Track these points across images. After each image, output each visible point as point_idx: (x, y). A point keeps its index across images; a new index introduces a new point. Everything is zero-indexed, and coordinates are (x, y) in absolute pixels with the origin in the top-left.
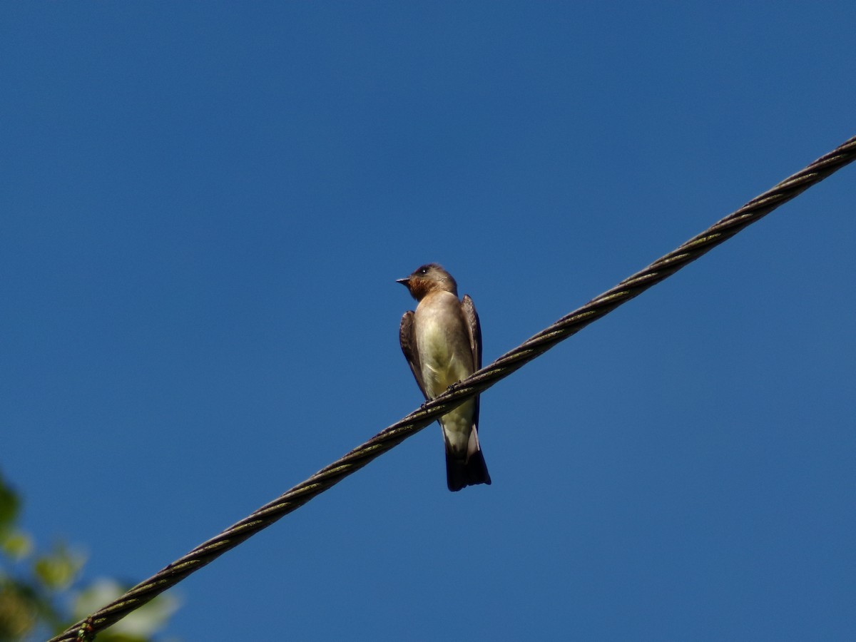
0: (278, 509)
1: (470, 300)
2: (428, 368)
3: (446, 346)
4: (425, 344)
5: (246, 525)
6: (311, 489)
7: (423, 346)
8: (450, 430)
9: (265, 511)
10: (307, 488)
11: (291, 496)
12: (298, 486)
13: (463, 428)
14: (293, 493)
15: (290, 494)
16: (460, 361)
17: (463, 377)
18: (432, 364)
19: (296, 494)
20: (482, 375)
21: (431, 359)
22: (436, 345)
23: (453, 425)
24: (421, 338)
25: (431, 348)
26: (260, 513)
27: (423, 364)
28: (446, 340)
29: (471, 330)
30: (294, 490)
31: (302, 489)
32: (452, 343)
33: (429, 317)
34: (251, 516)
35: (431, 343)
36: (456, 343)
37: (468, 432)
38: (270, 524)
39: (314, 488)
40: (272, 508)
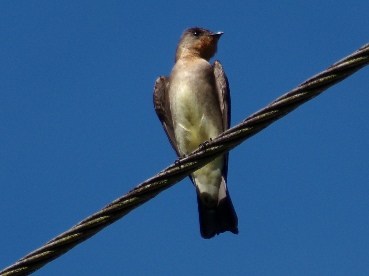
0: (42, 257)
1: (220, 65)
2: (180, 127)
3: (197, 107)
4: (177, 105)
5: (13, 271)
6: (72, 238)
7: (176, 107)
8: (201, 183)
9: (30, 258)
10: (69, 237)
11: (54, 245)
12: (60, 235)
13: (214, 181)
14: (56, 242)
15: (53, 243)
16: (211, 121)
17: (213, 135)
18: (184, 123)
19: (59, 243)
20: (231, 134)
21: (183, 119)
22: (188, 106)
23: (204, 178)
24: (174, 100)
25: (183, 108)
26: (25, 260)
27: (175, 124)
28: (196, 101)
29: (221, 92)
30: (57, 239)
31: (64, 239)
32: (202, 104)
33: (182, 80)
34: (17, 264)
35: (183, 105)
36: (207, 104)
37: (218, 184)
38: (34, 270)
39: (76, 237)
40: (37, 256)
